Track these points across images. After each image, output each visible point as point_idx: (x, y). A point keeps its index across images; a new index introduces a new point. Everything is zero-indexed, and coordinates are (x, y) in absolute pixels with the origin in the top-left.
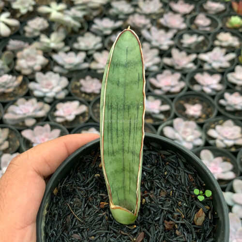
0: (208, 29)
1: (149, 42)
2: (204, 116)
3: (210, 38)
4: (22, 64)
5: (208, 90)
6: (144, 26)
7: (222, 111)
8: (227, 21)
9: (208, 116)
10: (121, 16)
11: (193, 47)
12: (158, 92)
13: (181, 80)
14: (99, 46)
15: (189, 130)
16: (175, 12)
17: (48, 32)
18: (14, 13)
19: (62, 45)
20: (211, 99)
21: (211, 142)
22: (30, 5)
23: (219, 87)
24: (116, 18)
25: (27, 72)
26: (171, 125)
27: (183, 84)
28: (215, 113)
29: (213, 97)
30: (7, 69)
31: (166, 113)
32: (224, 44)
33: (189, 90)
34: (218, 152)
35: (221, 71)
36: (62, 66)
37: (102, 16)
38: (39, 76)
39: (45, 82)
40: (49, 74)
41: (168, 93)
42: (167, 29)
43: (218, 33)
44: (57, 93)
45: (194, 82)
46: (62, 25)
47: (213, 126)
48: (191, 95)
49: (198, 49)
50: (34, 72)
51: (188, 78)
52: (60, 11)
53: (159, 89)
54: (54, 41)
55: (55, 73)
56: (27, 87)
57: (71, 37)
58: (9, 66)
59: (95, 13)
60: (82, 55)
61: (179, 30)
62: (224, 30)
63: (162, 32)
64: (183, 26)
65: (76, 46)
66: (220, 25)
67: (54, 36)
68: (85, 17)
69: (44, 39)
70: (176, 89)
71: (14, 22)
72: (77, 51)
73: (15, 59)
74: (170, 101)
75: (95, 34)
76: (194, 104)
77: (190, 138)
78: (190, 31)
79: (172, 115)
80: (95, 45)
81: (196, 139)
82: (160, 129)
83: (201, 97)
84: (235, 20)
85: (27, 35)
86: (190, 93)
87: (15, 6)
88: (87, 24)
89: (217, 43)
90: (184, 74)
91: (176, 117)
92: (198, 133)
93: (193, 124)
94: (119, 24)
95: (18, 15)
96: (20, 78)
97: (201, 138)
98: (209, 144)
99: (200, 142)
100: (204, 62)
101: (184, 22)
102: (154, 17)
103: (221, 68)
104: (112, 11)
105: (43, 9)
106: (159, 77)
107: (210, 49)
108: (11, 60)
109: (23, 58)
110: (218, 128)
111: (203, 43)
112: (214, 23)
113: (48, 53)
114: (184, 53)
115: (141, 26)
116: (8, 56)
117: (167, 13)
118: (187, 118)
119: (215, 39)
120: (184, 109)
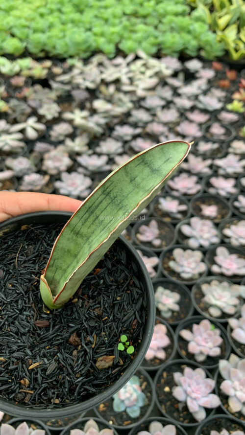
0: (223, 138)
2: (219, 216)
3: (225, 145)
4: (50, 164)
5: (223, 193)
6: (162, 134)
7: (236, 212)
8: (240, 130)
9: (223, 217)
10: (140, 124)
11: (208, 154)
12: (175, 194)
13: (197, 183)
14: (120, 150)
15: (206, 228)
16: (191, 121)
17: (72, 136)
18: (40, 118)
19: (85, 149)
20: (226, 201)
21: (227, 240)
22: (56, 111)
23: (234, 191)
24: (135, 125)
25: (54, 172)
26: (189, 224)
27: (199, 187)
28: (230, 214)
29: (228, 199)
30: (34, 169)
31: (184, 213)
32: (238, 151)
33: (205, 192)
34: (233, 250)
35: (235, 176)
36: (85, 168)
37: (123, 123)
38: (64, 176)
39: (70, 182)
40: (74, 175)
41: (185, 194)
42: (184, 136)
43: (232, 141)
44: (82, 192)
45: (209, 185)
46: (85, 130)
47: (227, 225)
48: (207, 197)
49: (213, 155)
50: (59, 173)
51: (204, 182)
52: (85, 118)
53: (177, 190)
54: (78, 144)
55: (79, 173)
56: (53, 186)
57: (94, 142)
58: (36, 166)
59: (116, 121)
60: (104, 159)
61: (195, 138)
62: (237, 138)
63: (179, 139)
64: (199, 134)
65: (98, 150)
66: (234, 134)
67: (78, 140)
68: (107, 124)
69: (69, 142)
70: (193, 191)
71: (41, 127)
72: (99, 155)
73: (42, 160)
74: (187, 202)
75: (117, 139)
76: (210, 205)
77: (206, 236)
78: (205, 139)
79: (189, 214)
80: (117, 149)
81: (212, 237)
82: (178, 227)
83: (216, 200)
85: (53, 139)
86: (206, 195)
87: (42, 112)
88: (109, 130)
89: (231, 150)
90: (200, 178)
91: (192, 216)
92: (214, 231)
93: (209, 223)
94: (138, 131)
95: (44, 121)
96: (47, 178)
97: (216, 236)
98: (224, 242)
99: (216, 240)
100: (219, 167)
101: (201, 129)
102: (171, 126)
103: (235, 173)
104: (131, 120)
105: (68, 115)
106: (176, 179)
107: (226, 155)
108: (37, 161)
109: (50, 158)
110: (233, 227)
111: (218, 150)
112: (228, 132)
113: (74, 156)
114: (200, 159)
115: (158, 133)
116: (36, 157)
117: (183, 121)
118: (203, 217)
119: (229, 146)
120: (200, 210)
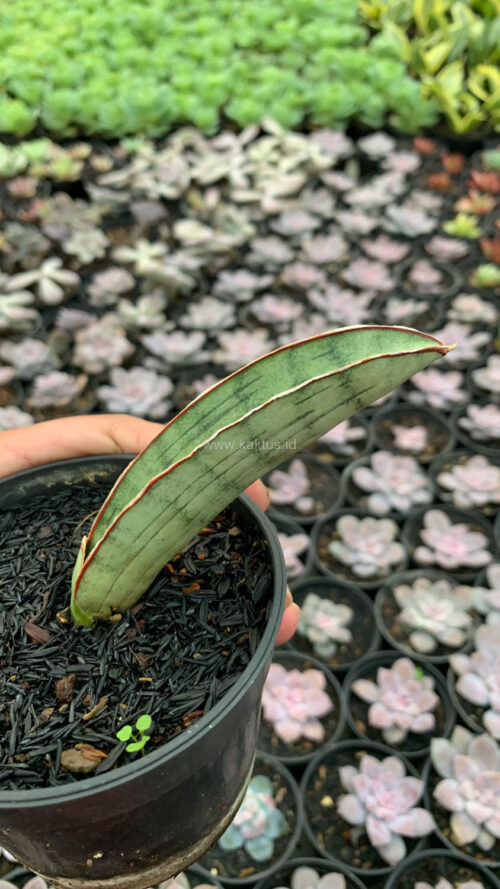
0: (436, 290)
1: (322, 312)
2: (430, 449)
4: (87, 353)
5: (437, 402)
6: (314, 286)
7: (464, 440)
8: (471, 274)
9: (438, 449)
10: (270, 268)
14: (230, 321)
15: (403, 474)
16: (372, 259)
17: (133, 295)
18: (68, 262)
19: (158, 320)
20: (442, 418)
21: (445, 497)
22: (100, 246)
23: (459, 396)
24: (259, 270)
25: (95, 368)
26: (369, 466)
28: (451, 443)
29: (447, 414)
30: (56, 362)
31: (358, 444)
32: (468, 317)
33: (401, 400)
34: (457, 516)
35: (462, 367)
36: (160, 358)
37: (235, 266)
38: (117, 375)
39: (128, 388)
40: (136, 373)
42: (357, 290)
43: (453, 297)
44: (153, 406)
45: (411, 387)
46: (157, 282)
47: (447, 466)
48: (404, 411)
50: (107, 370)
52: (158, 258)
54: (145, 311)
55: (148, 369)
56: (95, 398)
57: (177, 305)
58: (61, 356)
59: (221, 262)
60: (198, 339)
61: (380, 292)
62: (466, 290)
63: (347, 295)
64: (388, 284)
65: (185, 321)
66: (458, 281)
67: (145, 304)
68: (203, 269)
69: (126, 308)
71: (70, 278)
72: (188, 331)
73: (72, 345)
74: (364, 421)
75: (223, 299)
76: (410, 426)
77: (404, 488)
78: (401, 294)
79: (369, 446)
80: (223, 319)
81: (417, 490)
82: (347, 472)
83: (423, 415)
84: (487, 273)
85: (94, 302)
86: (403, 406)
87: (71, 247)
88: (206, 281)
89: (452, 315)
91: (376, 449)
92: (420, 480)
93: (410, 464)
94: (266, 281)
95: (77, 266)
96: (82, 381)
97: (425, 489)
98: (440, 500)
99: (423, 497)
101: (391, 275)
102: (331, 269)
103: (462, 361)
104: (252, 259)
105: (123, 254)
107: (442, 324)
108: (63, 347)
109: (87, 341)
110: (458, 470)
111: (427, 316)
112: (446, 280)
113: (136, 334)
115: (306, 285)
116: (60, 339)
117: (355, 259)
118: (397, 451)
119: (449, 307)
120: (392, 437)
